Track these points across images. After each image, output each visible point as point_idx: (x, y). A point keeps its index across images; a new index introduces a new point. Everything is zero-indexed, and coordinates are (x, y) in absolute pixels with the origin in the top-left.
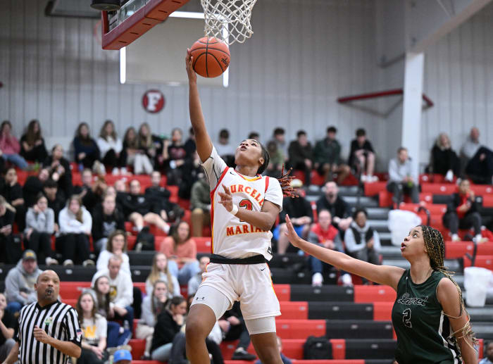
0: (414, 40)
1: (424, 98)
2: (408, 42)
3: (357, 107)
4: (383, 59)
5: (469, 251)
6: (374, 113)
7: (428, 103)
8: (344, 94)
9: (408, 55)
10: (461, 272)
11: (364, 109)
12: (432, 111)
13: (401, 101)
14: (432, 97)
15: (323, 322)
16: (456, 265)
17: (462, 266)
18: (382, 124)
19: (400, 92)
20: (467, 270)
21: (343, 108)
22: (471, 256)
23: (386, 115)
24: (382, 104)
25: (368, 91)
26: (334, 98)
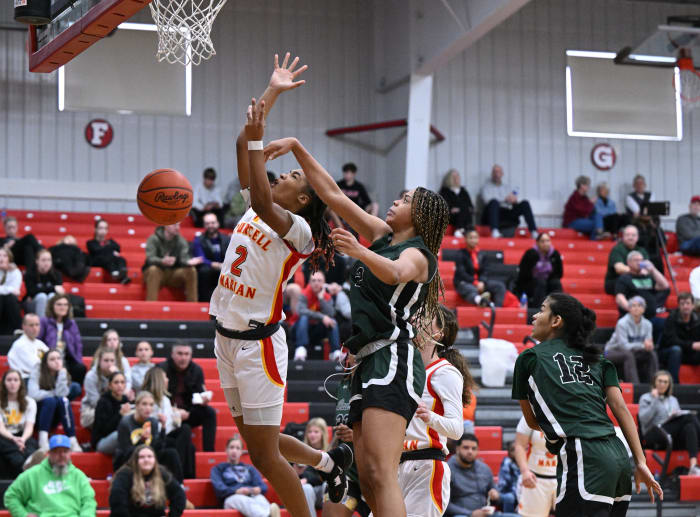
0: (421, 60)
1: (433, 130)
2: (413, 61)
3: (351, 142)
4: (383, 84)
5: (486, 319)
6: (370, 148)
7: (437, 137)
8: (334, 126)
9: (414, 78)
10: (476, 344)
11: (358, 144)
12: (442, 147)
13: (405, 133)
14: (442, 130)
15: (306, 405)
16: (470, 336)
17: (478, 337)
18: (380, 162)
19: (403, 123)
20: (483, 342)
21: (333, 142)
22: (488, 326)
23: (386, 152)
24: (380, 138)
25: (363, 122)
26: (323, 129)
